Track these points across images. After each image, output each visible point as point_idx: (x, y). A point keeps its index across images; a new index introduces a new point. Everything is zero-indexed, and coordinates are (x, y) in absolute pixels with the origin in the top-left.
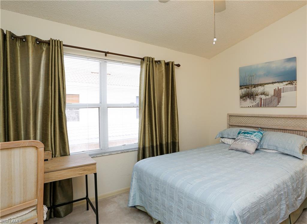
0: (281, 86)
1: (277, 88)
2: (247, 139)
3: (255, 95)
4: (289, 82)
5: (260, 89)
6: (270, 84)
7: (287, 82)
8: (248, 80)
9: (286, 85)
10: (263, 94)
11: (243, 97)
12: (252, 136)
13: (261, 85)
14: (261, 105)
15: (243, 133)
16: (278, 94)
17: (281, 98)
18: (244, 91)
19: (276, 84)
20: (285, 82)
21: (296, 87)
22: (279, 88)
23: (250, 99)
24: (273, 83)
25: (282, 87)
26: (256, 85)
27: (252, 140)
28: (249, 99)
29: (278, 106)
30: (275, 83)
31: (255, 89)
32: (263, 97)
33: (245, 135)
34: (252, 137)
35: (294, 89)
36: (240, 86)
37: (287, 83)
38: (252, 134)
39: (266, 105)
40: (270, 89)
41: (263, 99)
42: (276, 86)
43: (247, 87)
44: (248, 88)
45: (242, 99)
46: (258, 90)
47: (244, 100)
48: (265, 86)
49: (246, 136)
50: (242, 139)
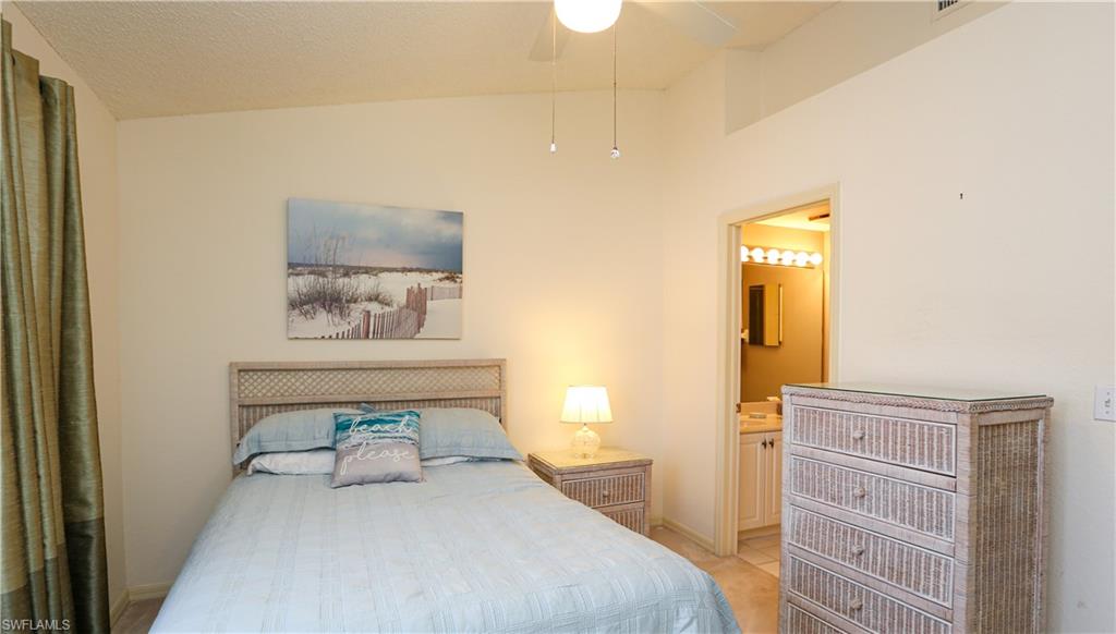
0: (427, 281)
1: (416, 286)
2: (389, 440)
3: (348, 301)
4: (446, 274)
5: (364, 284)
6: (398, 271)
7: (443, 272)
8: (322, 248)
9: (441, 280)
10: (375, 298)
11: (303, 303)
12: (401, 427)
13: (368, 271)
14: (368, 333)
15: (361, 424)
16: (418, 303)
17: (425, 313)
18: (304, 283)
19: (413, 274)
20: (437, 271)
21: (461, 289)
22: (423, 287)
23: (330, 311)
24: (404, 270)
25: (428, 286)
26: (353, 268)
27: (406, 441)
28: (325, 313)
29: (418, 336)
30: (411, 270)
31: (346, 280)
32: (375, 308)
33: (373, 429)
34: (400, 429)
35: (457, 294)
36: (291, 265)
37: (440, 275)
38: (395, 421)
39: (382, 333)
40: (397, 287)
41: (372, 314)
42: (414, 280)
43: (317, 269)
44: (323, 274)
45: (297, 311)
46: (358, 286)
47: (306, 314)
48: (380, 275)
49: (379, 431)
50: (370, 442)
